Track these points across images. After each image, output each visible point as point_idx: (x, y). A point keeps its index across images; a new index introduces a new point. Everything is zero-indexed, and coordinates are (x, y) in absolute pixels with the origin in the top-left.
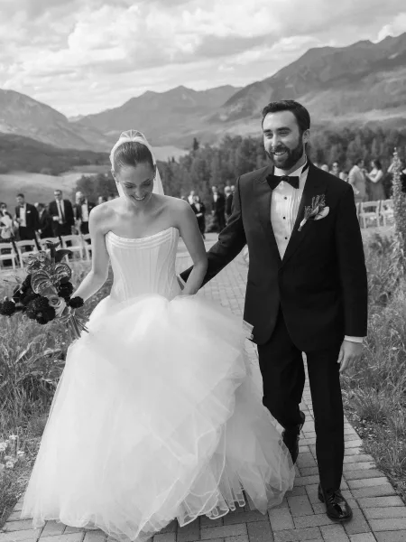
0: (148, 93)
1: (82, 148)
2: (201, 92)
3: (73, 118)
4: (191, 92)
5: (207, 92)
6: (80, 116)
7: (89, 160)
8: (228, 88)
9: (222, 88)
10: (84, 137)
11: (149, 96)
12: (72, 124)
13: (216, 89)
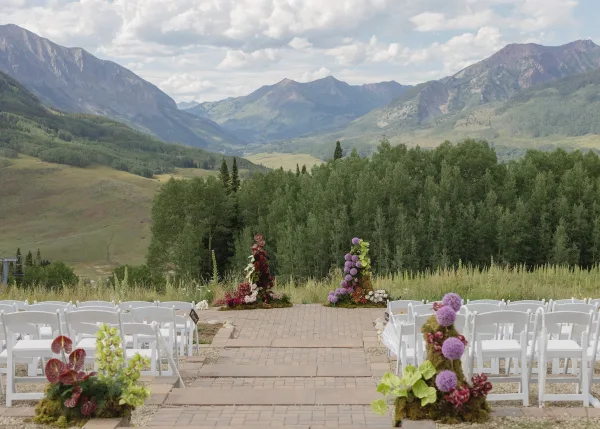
0: (285, 81)
3: (183, 104)
5: (364, 88)
11: (287, 86)
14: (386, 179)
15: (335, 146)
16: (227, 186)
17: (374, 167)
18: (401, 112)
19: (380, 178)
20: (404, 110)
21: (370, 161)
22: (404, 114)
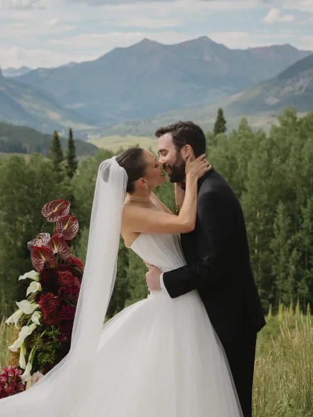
0: (145, 42)
1: (17, 121)
2: (238, 51)
3: (11, 70)
4: (219, 49)
5: (248, 52)
6: (24, 68)
7: (26, 145)
8: (287, 49)
9: (277, 49)
10: (24, 104)
11: (147, 49)
12: (9, 80)
13: (265, 49)
14: (291, 161)
15: (216, 114)
16: (60, 170)
17: (273, 143)
18: (298, 85)
19: (283, 161)
20: (301, 82)
21: (268, 136)
22: (301, 88)
